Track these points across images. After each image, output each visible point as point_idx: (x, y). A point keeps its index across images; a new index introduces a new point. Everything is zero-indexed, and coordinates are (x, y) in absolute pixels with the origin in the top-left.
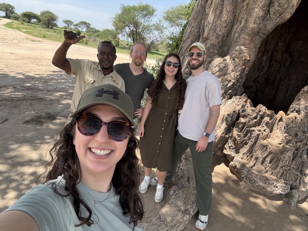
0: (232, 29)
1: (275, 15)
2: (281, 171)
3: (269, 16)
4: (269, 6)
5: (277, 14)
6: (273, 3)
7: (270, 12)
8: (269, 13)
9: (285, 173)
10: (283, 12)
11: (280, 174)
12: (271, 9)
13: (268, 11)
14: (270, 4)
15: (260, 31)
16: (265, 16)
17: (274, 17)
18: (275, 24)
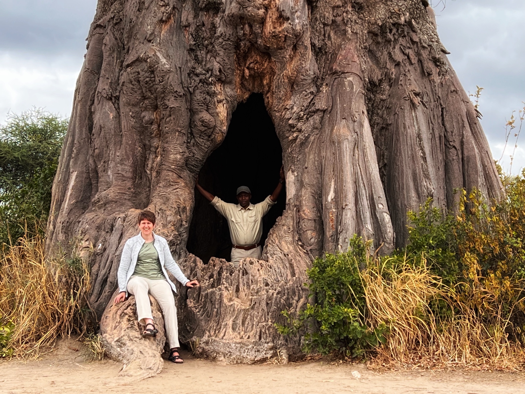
0: (146, 166)
1: (202, 137)
2: (258, 330)
3: (195, 140)
4: (190, 127)
5: (204, 135)
6: (194, 122)
7: (194, 135)
8: (194, 136)
9: (263, 330)
10: (212, 133)
11: (258, 334)
12: (193, 130)
13: (192, 133)
14: (190, 123)
15: (188, 162)
16: (189, 141)
17: (202, 140)
18: (206, 150)
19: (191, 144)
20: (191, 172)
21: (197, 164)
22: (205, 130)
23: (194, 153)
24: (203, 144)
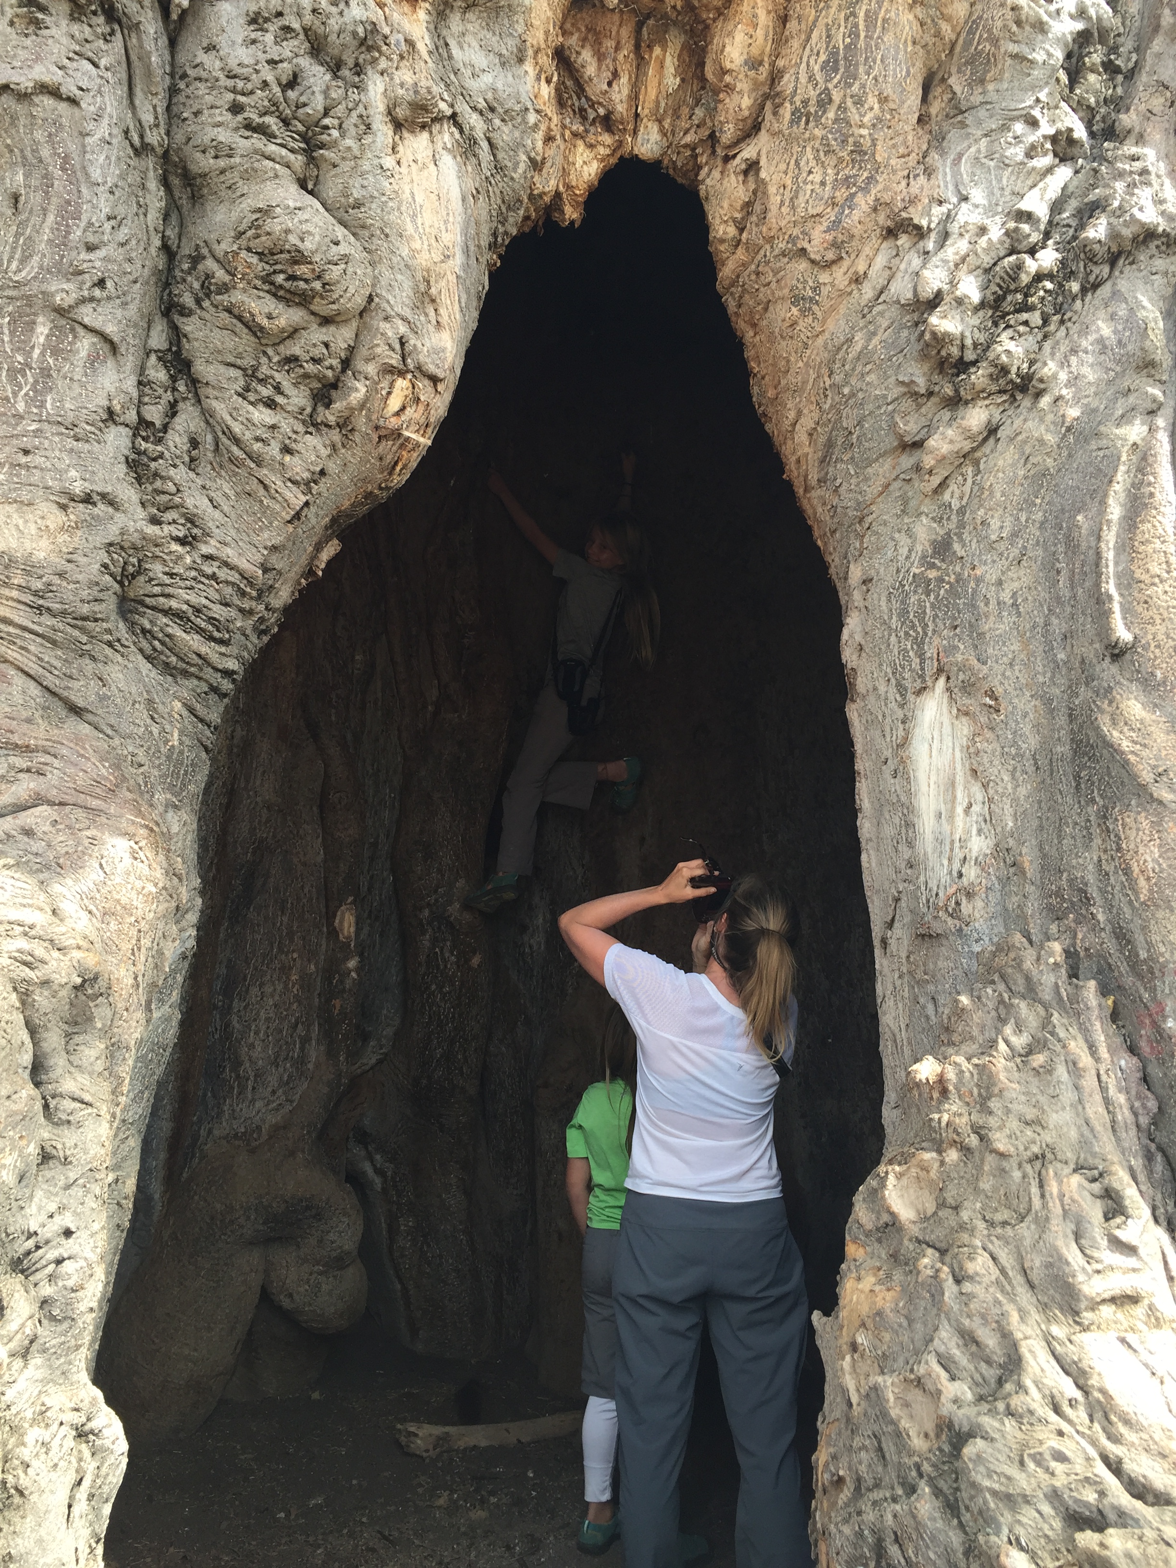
1: (266, 391)
3: (207, 416)
4: (167, 300)
5: (278, 377)
6: (196, 259)
7: (200, 368)
8: (194, 383)
10: (346, 364)
12: (189, 326)
15: (140, 587)
16: (155, 414)
17: (262, 415)
18: (296, 498)
19: (176, 440)
20: (167, 669)
21: (218, 611)
22: (293, 333)
23: (191, 520)
24: (274, 450)
